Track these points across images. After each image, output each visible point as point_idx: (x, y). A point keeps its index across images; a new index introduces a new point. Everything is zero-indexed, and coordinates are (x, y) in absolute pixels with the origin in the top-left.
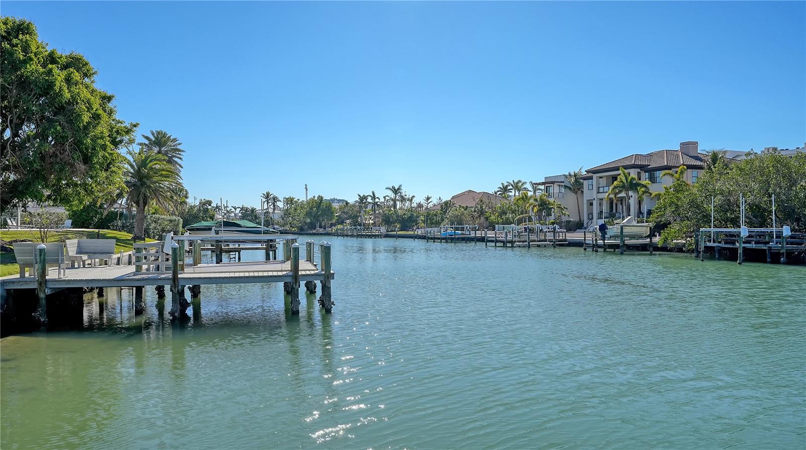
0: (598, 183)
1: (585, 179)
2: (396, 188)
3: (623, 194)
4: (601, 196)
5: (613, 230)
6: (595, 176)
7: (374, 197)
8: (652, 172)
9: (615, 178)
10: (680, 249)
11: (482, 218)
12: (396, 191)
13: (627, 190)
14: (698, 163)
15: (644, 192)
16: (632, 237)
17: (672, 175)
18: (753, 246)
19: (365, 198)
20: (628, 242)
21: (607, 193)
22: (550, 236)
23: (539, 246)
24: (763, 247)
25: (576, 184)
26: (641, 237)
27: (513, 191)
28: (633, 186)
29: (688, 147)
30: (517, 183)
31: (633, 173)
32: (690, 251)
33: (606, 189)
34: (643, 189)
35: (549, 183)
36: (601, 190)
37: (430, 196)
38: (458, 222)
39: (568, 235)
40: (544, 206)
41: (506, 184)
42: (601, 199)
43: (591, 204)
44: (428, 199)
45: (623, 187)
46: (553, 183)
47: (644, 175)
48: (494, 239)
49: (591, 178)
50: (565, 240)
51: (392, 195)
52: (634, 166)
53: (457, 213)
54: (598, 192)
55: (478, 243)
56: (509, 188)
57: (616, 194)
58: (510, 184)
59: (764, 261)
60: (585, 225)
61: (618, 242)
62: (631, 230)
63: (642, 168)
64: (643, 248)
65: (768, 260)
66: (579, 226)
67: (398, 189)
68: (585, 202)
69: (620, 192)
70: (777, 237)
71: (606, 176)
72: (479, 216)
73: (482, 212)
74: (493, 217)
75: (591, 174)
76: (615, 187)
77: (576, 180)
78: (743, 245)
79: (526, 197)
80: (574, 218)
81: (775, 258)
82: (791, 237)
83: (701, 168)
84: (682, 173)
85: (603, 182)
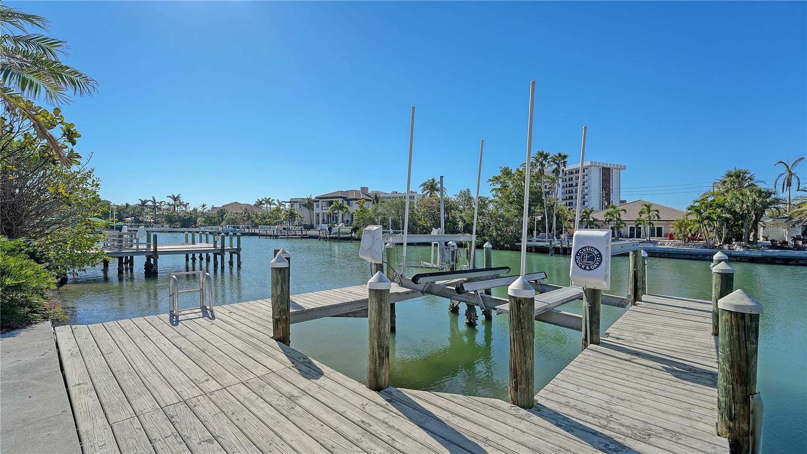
0: (322, 204)
1: (315, 201)
2: (176, 197)
3: (336, 211)
4: (323, 211)
5: (335, 230)
6: (320, 200)
7: (154, 202)
8: (349, 201)
9: (331, 203)
11: (250, 221)
12: (175, 199)
13: (338, 209)
14: (369, 198)
15: (347, 211)
16: (343, 233)
17: (359, 204)
19: (146, 201)
20: (341, 236)
21: (328, 210)
22: (299, 233)
23: (292, 238)
25: (309, 204)
26: (347, 234)
27: (266, 204)
28: (341, 207)
29: (364, 190)
30: (268, 200)
31: (340, 201)
33: (326, 208)
34: (346, 210)
35: (293, 202)
36: (324, 208)
37: (205, 204)
38: (233, 222)
39: (308, 232)
40: (292, 216)
41: (261, 200)
42: (324, 213)
43: (318, 216)
44: (204, 206)
45: (336, 208)
46: (296, 202)
47: (345, 202)
48: (265, 234)
49: (318, 201)
50: (306, 235)
51: (172, 202)
52: (340, 197)
53: (232, 217)
54: (322, 209)
55: (251, 236)
56: (263, 202)
57: (333, 211)
58: (263, 200)
60: (315, 227)
61: (337, 236)
62: (343, 230)
63: (345, 198)
64: (347, 239)
66: (311, 227)
67: (177, 198)
68: (315, 214)
69: (335, 210)
71: (327, 201)
72: (248, 219)
73: (249, 217)
74: (257, 221)
75: (317, 199)
76: (332, 208)
77: (309, 202)
79: (279, 209)
80: (308, 223)
83: (370, 201)
84: (363, 203)
85: (324, 204)
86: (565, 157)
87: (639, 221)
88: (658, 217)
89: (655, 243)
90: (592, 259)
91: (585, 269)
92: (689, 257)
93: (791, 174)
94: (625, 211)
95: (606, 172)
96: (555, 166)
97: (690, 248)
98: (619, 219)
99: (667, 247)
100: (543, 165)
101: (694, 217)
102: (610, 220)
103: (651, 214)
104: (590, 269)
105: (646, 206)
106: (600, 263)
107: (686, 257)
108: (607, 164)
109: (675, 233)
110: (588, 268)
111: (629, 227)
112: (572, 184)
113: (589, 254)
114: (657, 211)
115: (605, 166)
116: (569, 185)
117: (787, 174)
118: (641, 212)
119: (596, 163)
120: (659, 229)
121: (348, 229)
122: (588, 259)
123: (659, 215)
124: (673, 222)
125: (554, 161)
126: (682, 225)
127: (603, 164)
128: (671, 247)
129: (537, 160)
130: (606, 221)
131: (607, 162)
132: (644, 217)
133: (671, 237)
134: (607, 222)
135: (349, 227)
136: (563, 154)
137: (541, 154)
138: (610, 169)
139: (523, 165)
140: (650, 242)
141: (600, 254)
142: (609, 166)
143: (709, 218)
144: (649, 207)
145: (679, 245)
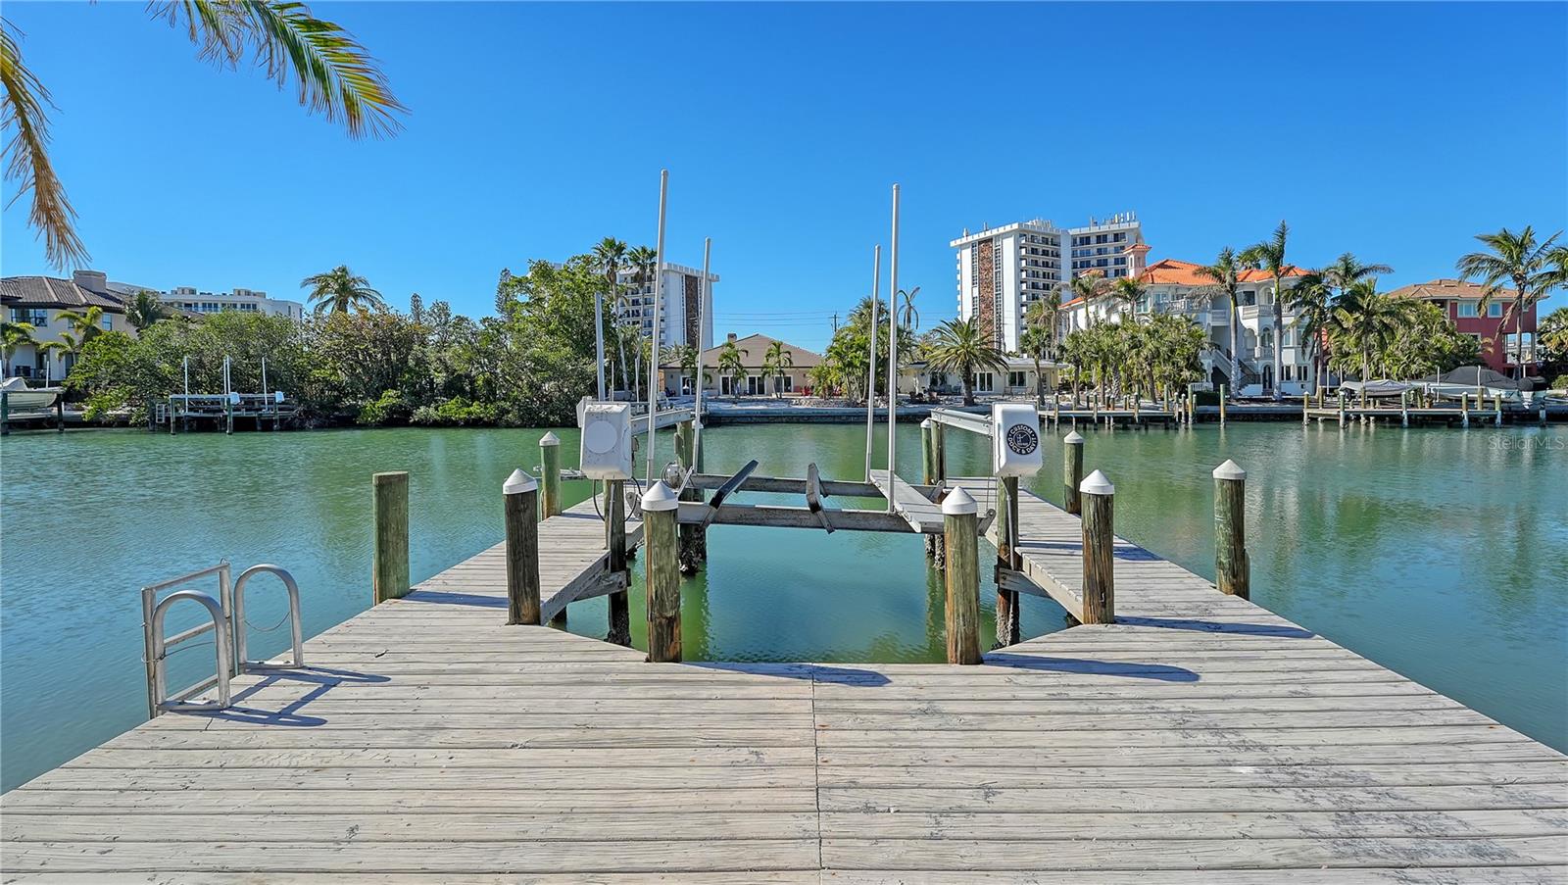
8: (24, 310)
10: (122, 423)
15: (19, 340)
16: (18, 409)
18: (243, 413)
20: (17, 416)
24: (254, 414)
26: (38, 409)
29: (87, 279)
32: (144, 424)
59: (254, 429)
62: (20, 399)
63: (6, 300)
65: (259, 428)
70: (269, 404)
78: (233, 413)
81: (267, 426)
82: (283, 403)
83: (118, 310)
84: (95, 317)
86: (653, 254)
87: (767, 368)
88: (791, 362)
89: (788, 401)
90: (1026, 440)
91: (1021, 453)
92: (831, 420)
93: (910, 307)
94: (747, 352)
95: (691, 283)
96: (636, 269)
97: (832, 407)
98: (740, 366)
99: (805, 407)
100: (614, 265)
101: (834, 363)
102: (727, 367)
103: (781, 356)
104: (1027, 453)
105: (775, 344)
106: (1036, 444)
107: (828, 420)
108: (692, 270)
109: (813, 387)
110: (1024, 452)
111: (747, 377)
112: (637, 301)
113: (1022, 434)
114: (789, 353)
115: (689, 273)
116: (633, 301)
117: (907, 307)
118: (769, 355)
119: (675, 266)
120: (788, 381)
121: (47, 395)
122: (1023, 441)
123: (792, 359)
124: (811, 370)
125: (635, 260)
126: (821, 376)
127: (687, 269)
128: (810, 407)
129: (603, 255)
130: (721, 368)
131: (695, 267)
132: (772, 361)
133: (808, 391)
134: (723, 370)
135: (47, 389)
136: (649, 251)
137: (611, 244)
138: (696, 278)
139: (573, 260)
140: (780, 400)
141: (1034, 433)
142: (695, 274)
143: (850, 364)
144: (778, 346)
145: (819, 403)
